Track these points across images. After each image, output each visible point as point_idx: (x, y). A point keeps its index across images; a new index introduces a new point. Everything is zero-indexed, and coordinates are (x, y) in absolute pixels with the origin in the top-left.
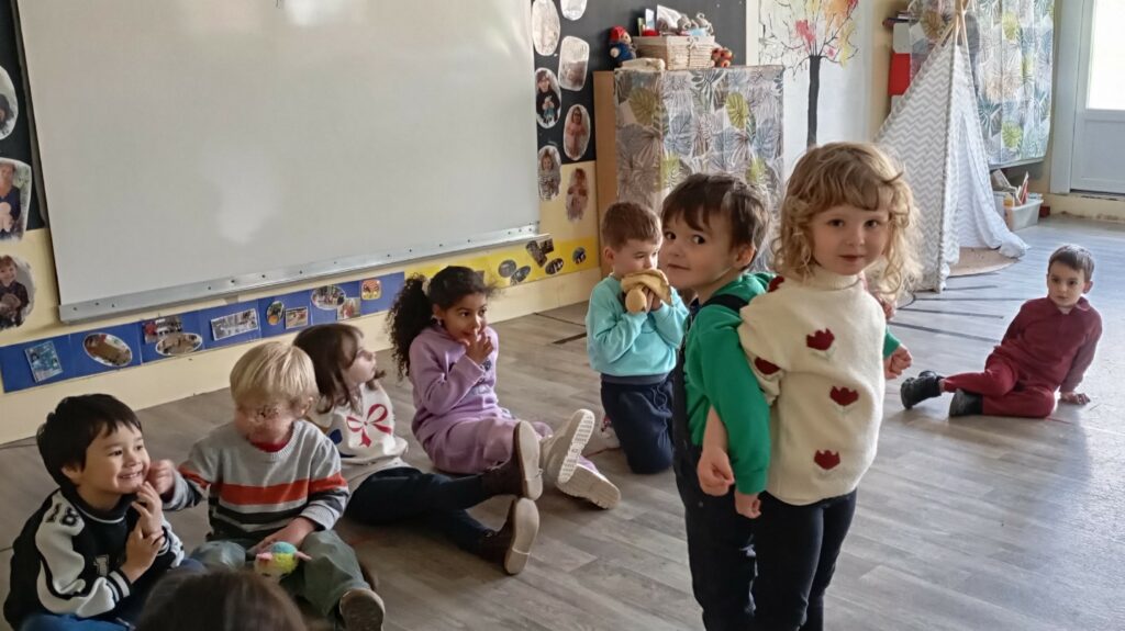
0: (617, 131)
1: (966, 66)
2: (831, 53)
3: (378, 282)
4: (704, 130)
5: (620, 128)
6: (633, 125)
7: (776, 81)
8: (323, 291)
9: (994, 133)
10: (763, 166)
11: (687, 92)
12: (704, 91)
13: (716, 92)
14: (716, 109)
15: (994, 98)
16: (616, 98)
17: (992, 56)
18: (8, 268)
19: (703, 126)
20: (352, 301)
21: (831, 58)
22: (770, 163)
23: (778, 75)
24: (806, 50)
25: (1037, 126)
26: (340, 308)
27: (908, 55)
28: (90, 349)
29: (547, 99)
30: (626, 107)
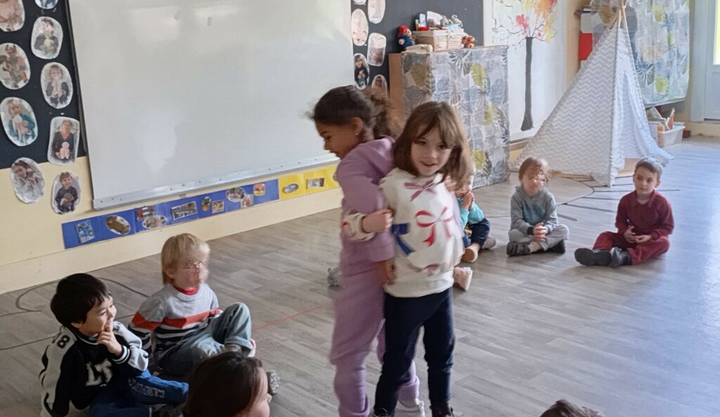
0: (404, 90)
1: (627, 41)
2: (540, 35)
3: (263, 185)
4: (457, 88)
5: (405, 88)
6: (413, 86)
7: (503, 55)
8: (233, 190)
9: (649, 83)
10: (496, 109)
11: (447, 64)
12: (457, 64)
13: (465, 64)
14: (465, 74)
15: (648, 60)
16: (403, 70)
17: (646, 32)
18: (67, 179)
19: (457, 85)
20: (248, 197)
21: (540, 38)
22: (500, 107)
23: (504, 52)
24: (523, 34)
25: (679, 77)
26: (242, 200)
27: (591, 34)
28: (109, 224)
29: (361, 72)
30: (408, 75)
